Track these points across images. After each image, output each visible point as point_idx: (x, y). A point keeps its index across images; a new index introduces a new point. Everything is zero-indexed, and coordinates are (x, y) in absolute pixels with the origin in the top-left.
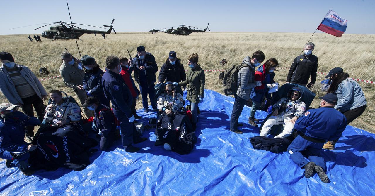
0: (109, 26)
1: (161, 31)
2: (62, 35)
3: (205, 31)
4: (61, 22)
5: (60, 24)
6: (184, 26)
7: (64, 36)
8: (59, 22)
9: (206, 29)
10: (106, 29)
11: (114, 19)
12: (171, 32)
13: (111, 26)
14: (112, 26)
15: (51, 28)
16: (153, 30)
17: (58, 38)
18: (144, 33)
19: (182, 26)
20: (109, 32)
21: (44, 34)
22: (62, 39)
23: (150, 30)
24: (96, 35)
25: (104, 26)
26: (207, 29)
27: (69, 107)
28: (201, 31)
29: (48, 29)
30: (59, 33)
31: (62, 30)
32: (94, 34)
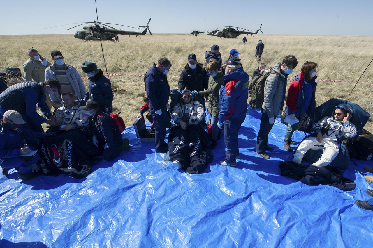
0: (144, 27)
1: (203, 33)
2: (95, 36)
3: (256, 33)
4: (95, 21)
5: (94, 23)
6: (231, 27)
7: (96, 37)
8: (93, 21)
9: (257, 31)
10: (141, 30)
11: (150, 19)
12: (215, 34)
13: (146, 27)
14: (148, 27)
15: (85, 28)
16: (195, 31)
17: (90, 39)
18: (184, 35)
19: (228, 28)
20: (144, 33)
21: (77, 34)
22: (94, 40)
23: (190, 32)
24: (129, 37)
25: (140, 26)
26: (259, 31)
27: (79, 111)
28: (252, 34)
29: (81, 29)
30: (92, 34)
31: (95, 30)
32: (127, 36)
